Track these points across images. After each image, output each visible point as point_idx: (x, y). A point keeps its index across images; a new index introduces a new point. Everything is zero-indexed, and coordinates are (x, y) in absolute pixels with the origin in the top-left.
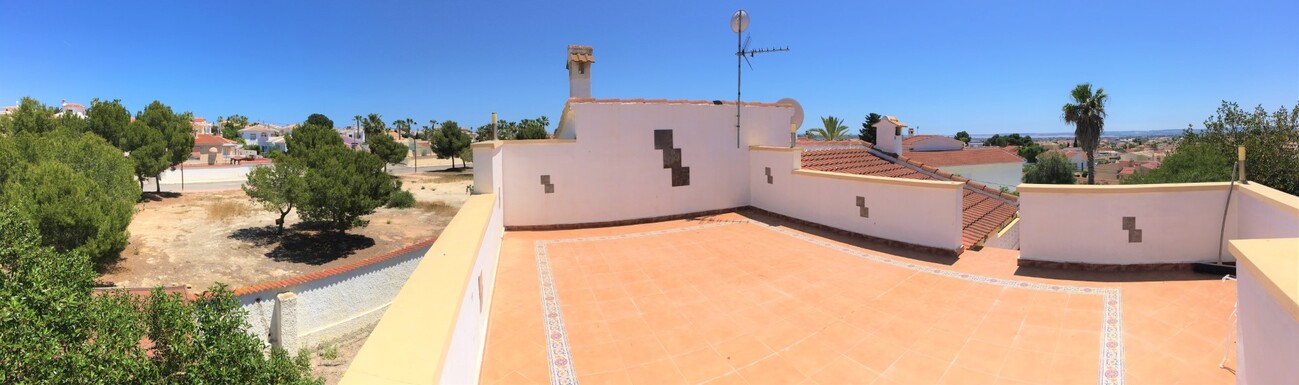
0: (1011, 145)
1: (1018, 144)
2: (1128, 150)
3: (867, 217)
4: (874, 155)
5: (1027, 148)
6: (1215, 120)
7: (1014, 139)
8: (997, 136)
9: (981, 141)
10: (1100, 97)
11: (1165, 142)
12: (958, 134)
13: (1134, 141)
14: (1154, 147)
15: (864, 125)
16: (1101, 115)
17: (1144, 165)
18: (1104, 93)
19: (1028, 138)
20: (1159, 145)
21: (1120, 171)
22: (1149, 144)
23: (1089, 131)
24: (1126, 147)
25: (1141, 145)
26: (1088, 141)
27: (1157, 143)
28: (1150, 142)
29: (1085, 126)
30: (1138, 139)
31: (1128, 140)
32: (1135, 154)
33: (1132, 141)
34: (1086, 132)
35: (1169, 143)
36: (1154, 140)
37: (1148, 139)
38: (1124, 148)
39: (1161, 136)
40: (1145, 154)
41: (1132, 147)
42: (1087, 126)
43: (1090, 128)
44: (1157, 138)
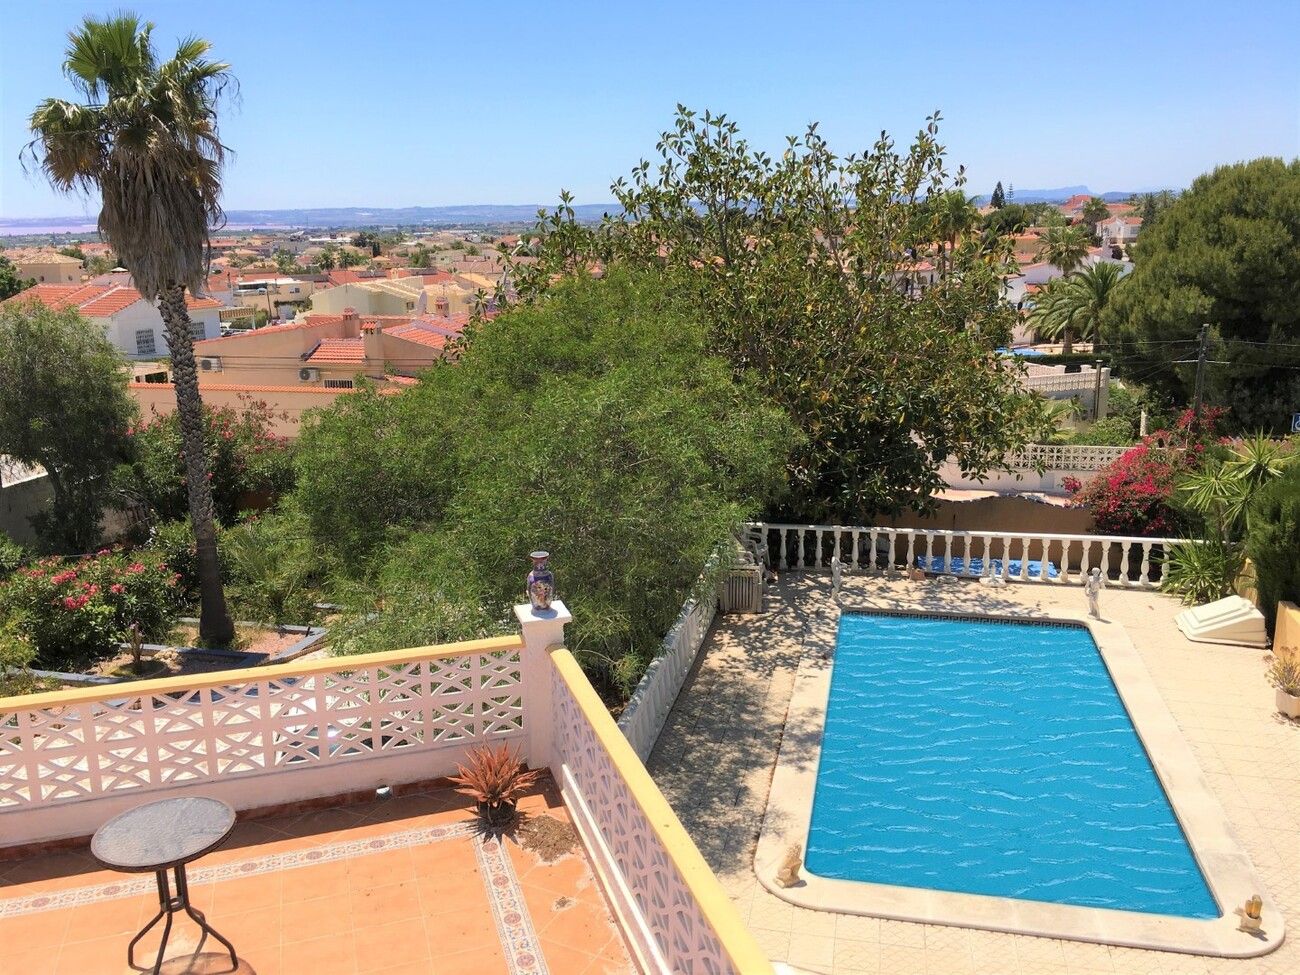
2: (335, 274)
6: (654, 178)
11: (457, 246)
13: (359, 242)
14: (423, 262)
16: (206, 150)
17: (394, 331)
18: (208, 58)
20: (438, 260)
21: (311, 355)
22: (407, 255)
23: (160, 212)
24: (329, 265)
25: (378, 259)
26: (159, 254)
27: (433, 252)
28: (410, 246)
29: (142, 193)
30: (371, 237)
31: (334, 241)
32: (360, 290)
33: (351, 243)
34: (147, 214)
35: (473, 252)
36: (421, 241)
37: (401, 239)
38: (322, 267)
39: (444, 229)
40: (397, 289)
41: (351, 264)
42: (150, 193)
43: (157, 201)
44: (431, 235)
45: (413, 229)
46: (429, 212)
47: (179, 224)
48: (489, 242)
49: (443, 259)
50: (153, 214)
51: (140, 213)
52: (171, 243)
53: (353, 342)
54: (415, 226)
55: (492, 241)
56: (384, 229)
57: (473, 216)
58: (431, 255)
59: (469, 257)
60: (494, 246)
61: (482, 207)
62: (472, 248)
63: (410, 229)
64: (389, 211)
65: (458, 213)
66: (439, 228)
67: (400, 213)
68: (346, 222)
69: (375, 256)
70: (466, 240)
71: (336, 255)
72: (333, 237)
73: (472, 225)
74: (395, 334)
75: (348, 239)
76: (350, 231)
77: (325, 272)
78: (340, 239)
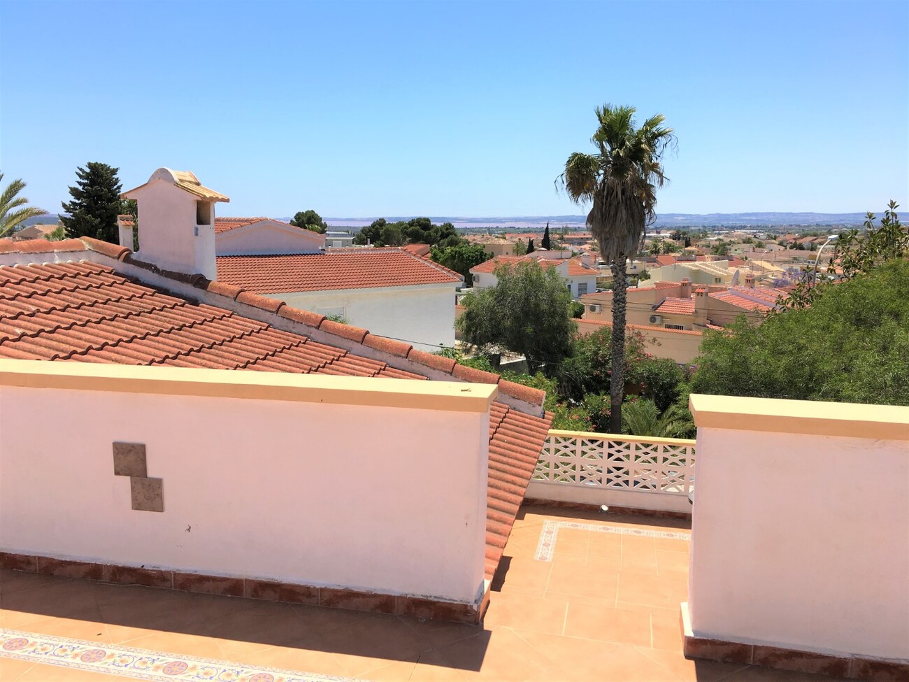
0: (413, 242)
1: (428, 241)
2: (660, 258)
3: (159, 508)
4: (136, 281)
5: (448, 250)
7: (419, 231)
8: (381, 223)
9: (347, 230)
10: (652, 134)
11: (748, 241)
12: (298, 216)
13: (675, 237)
14: (721, 252)
15: (74, 192)
16: (653, 180)
17: (716, 295)
18: (662, 126)
19: (449, 227)
20: (733, 250)
21: (659, 307)
22: (709, 246)
23: (623, 214)
24: (657, 252)
25: (689, 248)
26: (618, 237)
27: (729, 245)
28: (712, 241)
29: (615, 203)
30: (684, 233)
31: (659, 235)
32: (684, 268)
33: (670, 237)
34: (616, 215)
35: (760, 245)
36: (721, 237)
37: (705, 235)
38: (652, 252)
39: (737, 229)
40: (710, 269)
41: (672, 252)
42: (619, 203)
43: (623, 208)
44: (728, 233)
45: (714, 228)
46: (727, 217)
47: (631, 220)
48: (772, 238)
49: (736, 250)
50: (619, 215)
51: (612, 213)
52: (626, 232)
53: (686, 300)
54: (715, 227)
55: (775, 239)
56: (693, 228)
57: (760, 220)
58: (728, 247)
59: (757, 249)
60: (777, 242)
61: (768, 213)
62: (760, 243)
63: (711, 229)
64: (698, 216)
65: (750, 218)
66: (733, 228)
67: (705, 218)
68: (667, 223)
69: (686, 246)
70: (755, 237)
71: (660, 245)
72: (658, 233)
73: (758, 226)
74: (717, 297)
75: (668, 235)
76: (669, 229)
77: (654, 256)
78: (662, 235)
